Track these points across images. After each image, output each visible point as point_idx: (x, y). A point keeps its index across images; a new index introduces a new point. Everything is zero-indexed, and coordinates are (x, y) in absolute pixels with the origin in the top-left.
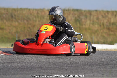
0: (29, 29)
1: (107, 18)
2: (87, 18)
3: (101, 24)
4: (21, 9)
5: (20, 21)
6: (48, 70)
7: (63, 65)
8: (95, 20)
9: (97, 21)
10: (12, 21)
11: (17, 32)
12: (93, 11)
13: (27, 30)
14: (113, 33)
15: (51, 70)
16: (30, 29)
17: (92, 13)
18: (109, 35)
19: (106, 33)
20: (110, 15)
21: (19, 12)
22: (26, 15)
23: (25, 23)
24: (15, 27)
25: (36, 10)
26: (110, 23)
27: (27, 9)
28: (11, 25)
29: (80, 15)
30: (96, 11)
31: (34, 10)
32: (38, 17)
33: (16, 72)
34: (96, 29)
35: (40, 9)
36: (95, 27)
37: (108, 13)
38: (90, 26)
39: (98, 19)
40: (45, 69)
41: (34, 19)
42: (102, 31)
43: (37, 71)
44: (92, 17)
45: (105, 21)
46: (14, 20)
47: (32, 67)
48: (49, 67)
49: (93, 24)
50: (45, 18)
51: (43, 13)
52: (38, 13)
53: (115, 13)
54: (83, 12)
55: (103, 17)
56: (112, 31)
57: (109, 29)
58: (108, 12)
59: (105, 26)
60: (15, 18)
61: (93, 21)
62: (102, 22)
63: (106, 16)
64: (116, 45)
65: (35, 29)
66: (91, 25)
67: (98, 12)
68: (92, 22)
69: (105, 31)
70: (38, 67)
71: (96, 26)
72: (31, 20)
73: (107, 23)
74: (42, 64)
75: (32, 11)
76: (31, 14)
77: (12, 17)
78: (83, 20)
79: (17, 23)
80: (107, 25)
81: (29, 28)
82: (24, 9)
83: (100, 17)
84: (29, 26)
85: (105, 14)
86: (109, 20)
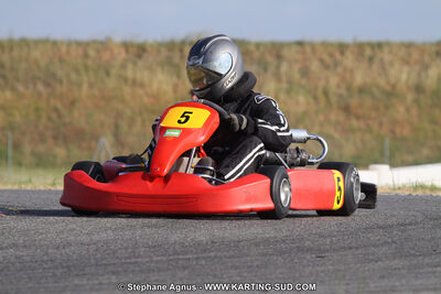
0: (54, 116)
1: (340, 70)
2: (265, 69)
3: (320, 93)
4: (24, 42)
5: (21, 88)
6: (131, 276)
7: (186, 253)
8: (297, 76)
9: (304, 82)
11: (11, 127)
12: (289, 45)
13: (49, 119)
14: (362, 124)
16: (60, 116)
17: (286, 52)
18: (352, 131)
19: (337, 123)
20: (349, 60)
21: (15, 53)
23: (40, 95)
24: (3, 108)
25: (79, 44)
26: (350, 89)
27: (45, 41)
30: (300, 44)
31: (74, 46)
32: (86, 68)
34: (301, 109)
35: (94, 42)
36: (297, 103)
37: (342, 53)
39: (305, 72)
40: (120, 269)
41: (74, 76)
42: (321, 117)
44: (284, 67)
45: (334, 81)
49: (288, 92)
50: (114, 72)
51: (106, 56)
52: (86, 56)
54: (252, 48)
55: (325, 66)
56: (358, 117)
57: (346, 109)
58: (342, 47)
59: (334, 99)
60: (3, 77)
61: (290, 82)
62: (322, 84)
63: (336, 65)
64: (373, 170)
65: (76, 113)
67: (308, 49)
68: (284, 85)
69: (333, 117)
71: (302, 99)
72: (61, 82)
73: (338, 86)
75: (64, 49)
79: (8, 94)
80: (340, 96)
81: (56, 110)
82: (37, 43)
83: (315, 66)
84: (53, 102)
85: (331, 55)
86: (348, 76)
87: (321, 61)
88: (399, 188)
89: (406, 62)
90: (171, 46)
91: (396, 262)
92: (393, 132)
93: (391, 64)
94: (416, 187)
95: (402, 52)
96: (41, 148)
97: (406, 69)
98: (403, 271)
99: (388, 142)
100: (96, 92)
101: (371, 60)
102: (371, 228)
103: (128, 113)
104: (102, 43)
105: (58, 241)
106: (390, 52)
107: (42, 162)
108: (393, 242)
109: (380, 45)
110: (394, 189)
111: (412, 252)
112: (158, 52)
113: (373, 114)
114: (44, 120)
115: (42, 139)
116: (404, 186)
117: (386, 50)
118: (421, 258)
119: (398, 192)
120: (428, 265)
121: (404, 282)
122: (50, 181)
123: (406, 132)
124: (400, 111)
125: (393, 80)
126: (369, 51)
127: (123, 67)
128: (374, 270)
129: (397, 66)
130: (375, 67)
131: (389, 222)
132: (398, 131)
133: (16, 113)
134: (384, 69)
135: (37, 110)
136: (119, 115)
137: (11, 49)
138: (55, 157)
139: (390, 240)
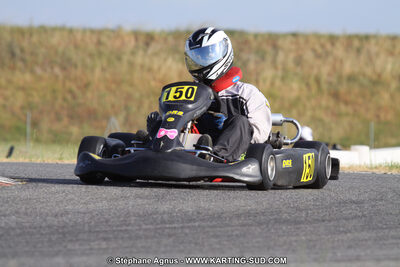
0: (69, 97)
1: (330, 59)
2: (263, 58)
3: (312, 82)
4: (43, 30)
5: (39, 71)
6: (120, 242)
8: (291, 64)
9: (298, 70)
10: (13, 68)
11: (30, 106)
12: (285, 36)
13: (64, 99)
14: (349, 109)
15: (130, 238)
16: (74, 97)
17: (280, 42)
18: (338, 115)
19: (327, 108)
20: (339, 51)
21: (35, 39)
22: (61, 49)
23: (57, 77)
24: (23, 89)
25: (93, 31)
26: (340, 78)
27: (62, 29)
28: (9, 82)
29: (241, 50)
30: (295, 35)
31: (88, 34)
32: (100, 54)
33: (10, 247)
34: (294, 95)
35: (107, 30)
36: (291, 89)
37: (333, 44)
38: (272, 84)
39: (299, 61)
40: (111, 236)
41: (88, 61)
42: (313, 102)
43: (80, 245)
44: (281, 57)
45: (325, 71)
46: (20, 64)
47: (66, 230)
48: (124, 228)
49: (283, 79)
50: (125, 58)
51: (118, 43)
52: (99, 43)
53: (356, 43)
54: (251, 38)
55: (318, 56)
56: (346, 103)
57: (336, 96)
58: (333, 39)
59: (324, 86)
60: (23, 60)
61: (285, 70)
62: (315, 71)
63: (328, 54)
65: (89, 95)
66: (278, 82)
67: (301, 40)
68: (280, 73)
69: (324, 103)
70: (86, 228)
71: (295, 85)
72: (76, 66)
73: (329, 75)
74: (102, 220)
75: (79, 36)
76: (76, 47)
77: (13, 55)
78: (252, 66)
79: (28, 77)
80: (330, 83)
81: (70, 92)
82: (54, 29)
83: (309, 56)
84: (69, 84)
85: (323, 46)
86: (338, 65)
87: (314, 50)
88: (376, 168)
89: (391, 53)
90: (177, 35)
91: (364, 233)
92: (378, 116)
93: (377, 55)
94: (391, 167)
95: (388, 44)
96: (57, 127)
97: (390, 59)
98: (369, 243)
99: (373, 125)
100: (108, 75)
101: (359, 51)
102: (345, 202)
103: (137, 95)
104: (113, 31)
105: (57, 209)
106: (377, 44)
107: (57, 139)
108: (364, 216)
109: (367, 38)
110: (371, 168)
111: (380, 225)
112: (165, 40)
113: (360, 100)
114: (60, 101)
115: (58, 118)
116: (381, 166)
117: (373, 41)
118: (387, 231)
119: (375, 171)
120: (393, 237)
121: (368, 252)
122: (57, 156)
123: (390, 116)
124: (385, 98)
125: (378, 70)
126: (358, 43)
127: (133, 53)
128: (342, 241)
129: (383, 56)
130: (363, 57)
131: (361, 198)
132: (382, 116)
133: (35, 94)
134: (370, 60)
135: (54, 91)
136: (129, 97)
137: (31, 35)
138: (70, 134)
139: (360, 214)
